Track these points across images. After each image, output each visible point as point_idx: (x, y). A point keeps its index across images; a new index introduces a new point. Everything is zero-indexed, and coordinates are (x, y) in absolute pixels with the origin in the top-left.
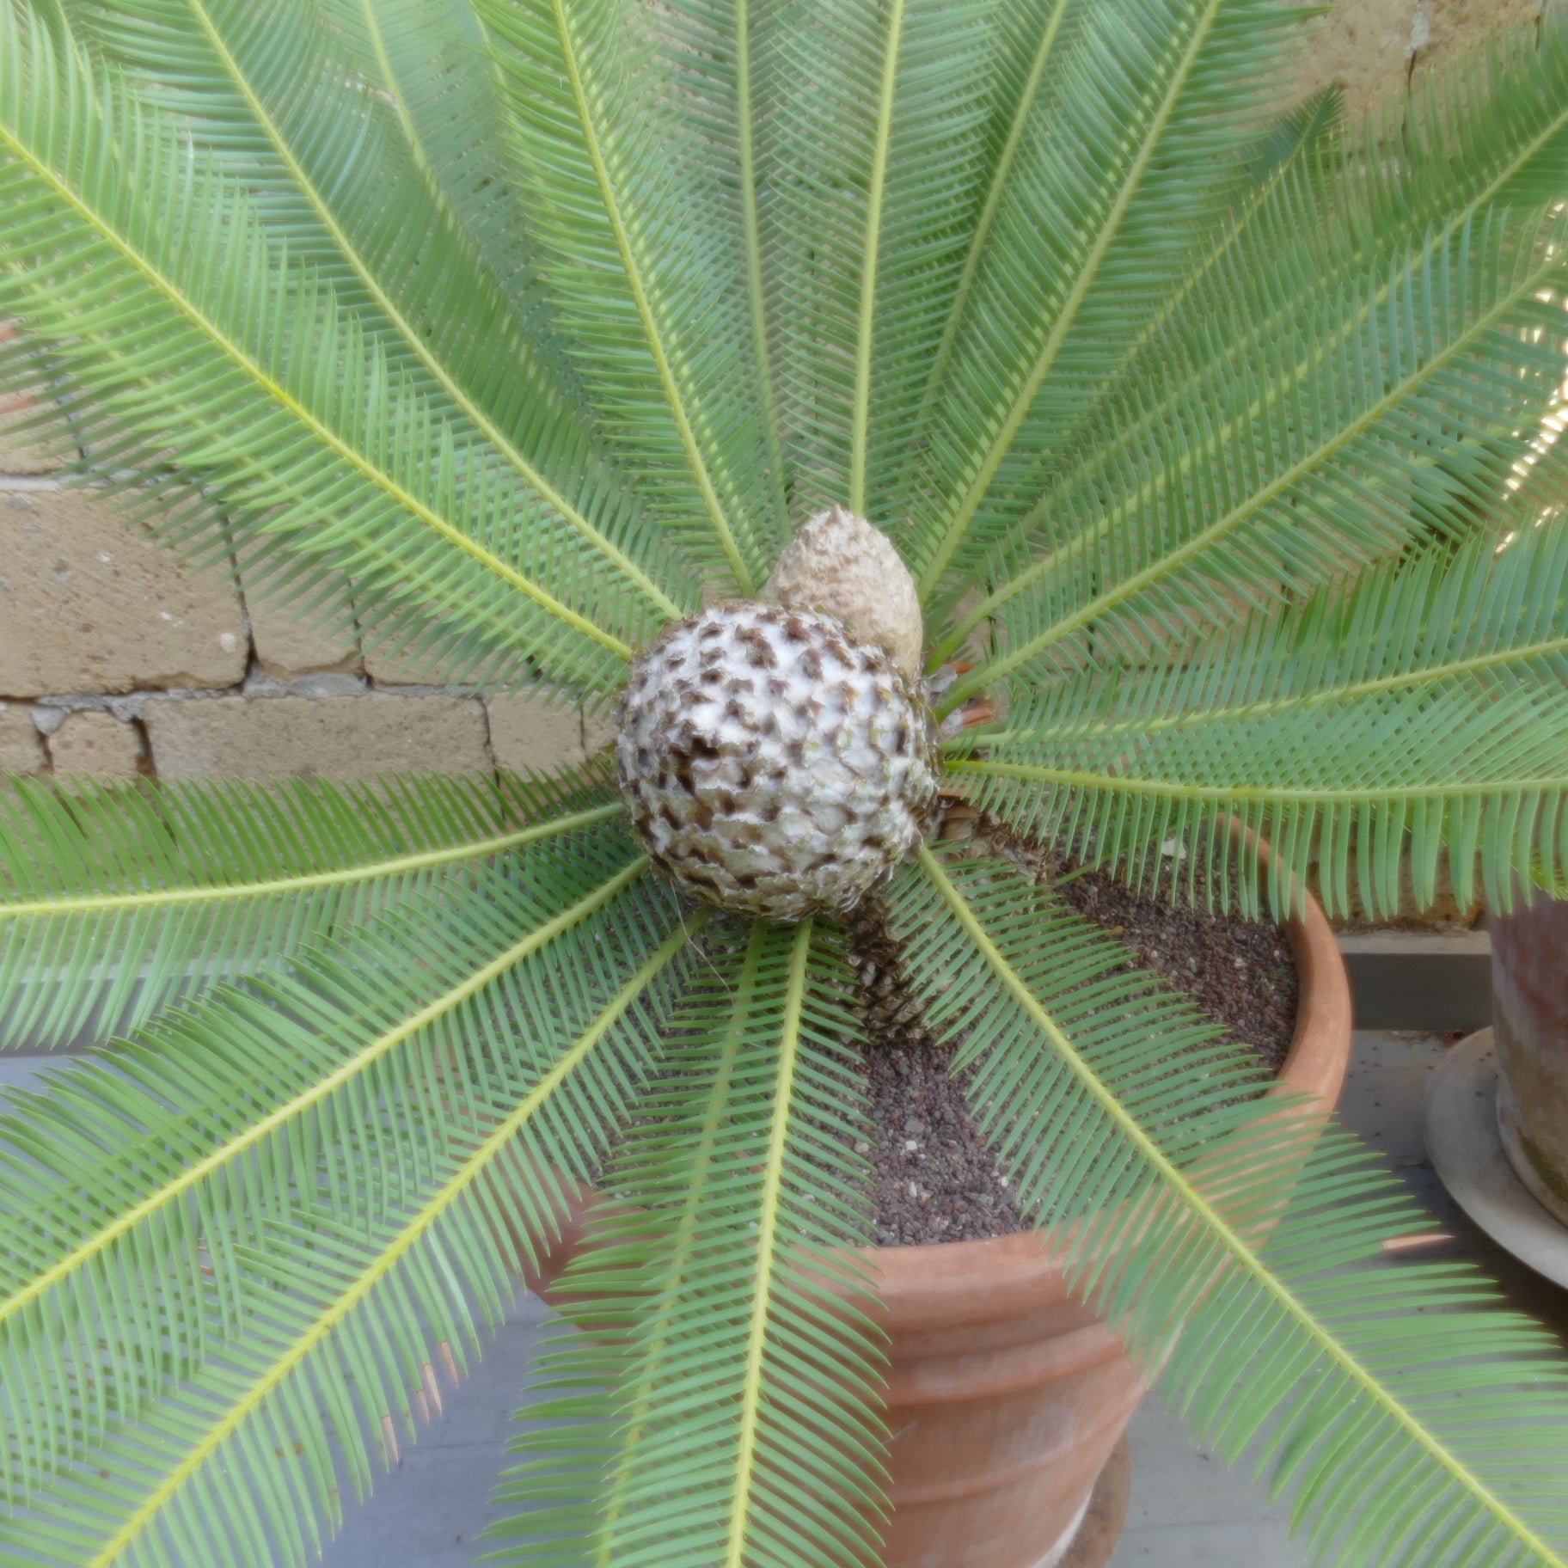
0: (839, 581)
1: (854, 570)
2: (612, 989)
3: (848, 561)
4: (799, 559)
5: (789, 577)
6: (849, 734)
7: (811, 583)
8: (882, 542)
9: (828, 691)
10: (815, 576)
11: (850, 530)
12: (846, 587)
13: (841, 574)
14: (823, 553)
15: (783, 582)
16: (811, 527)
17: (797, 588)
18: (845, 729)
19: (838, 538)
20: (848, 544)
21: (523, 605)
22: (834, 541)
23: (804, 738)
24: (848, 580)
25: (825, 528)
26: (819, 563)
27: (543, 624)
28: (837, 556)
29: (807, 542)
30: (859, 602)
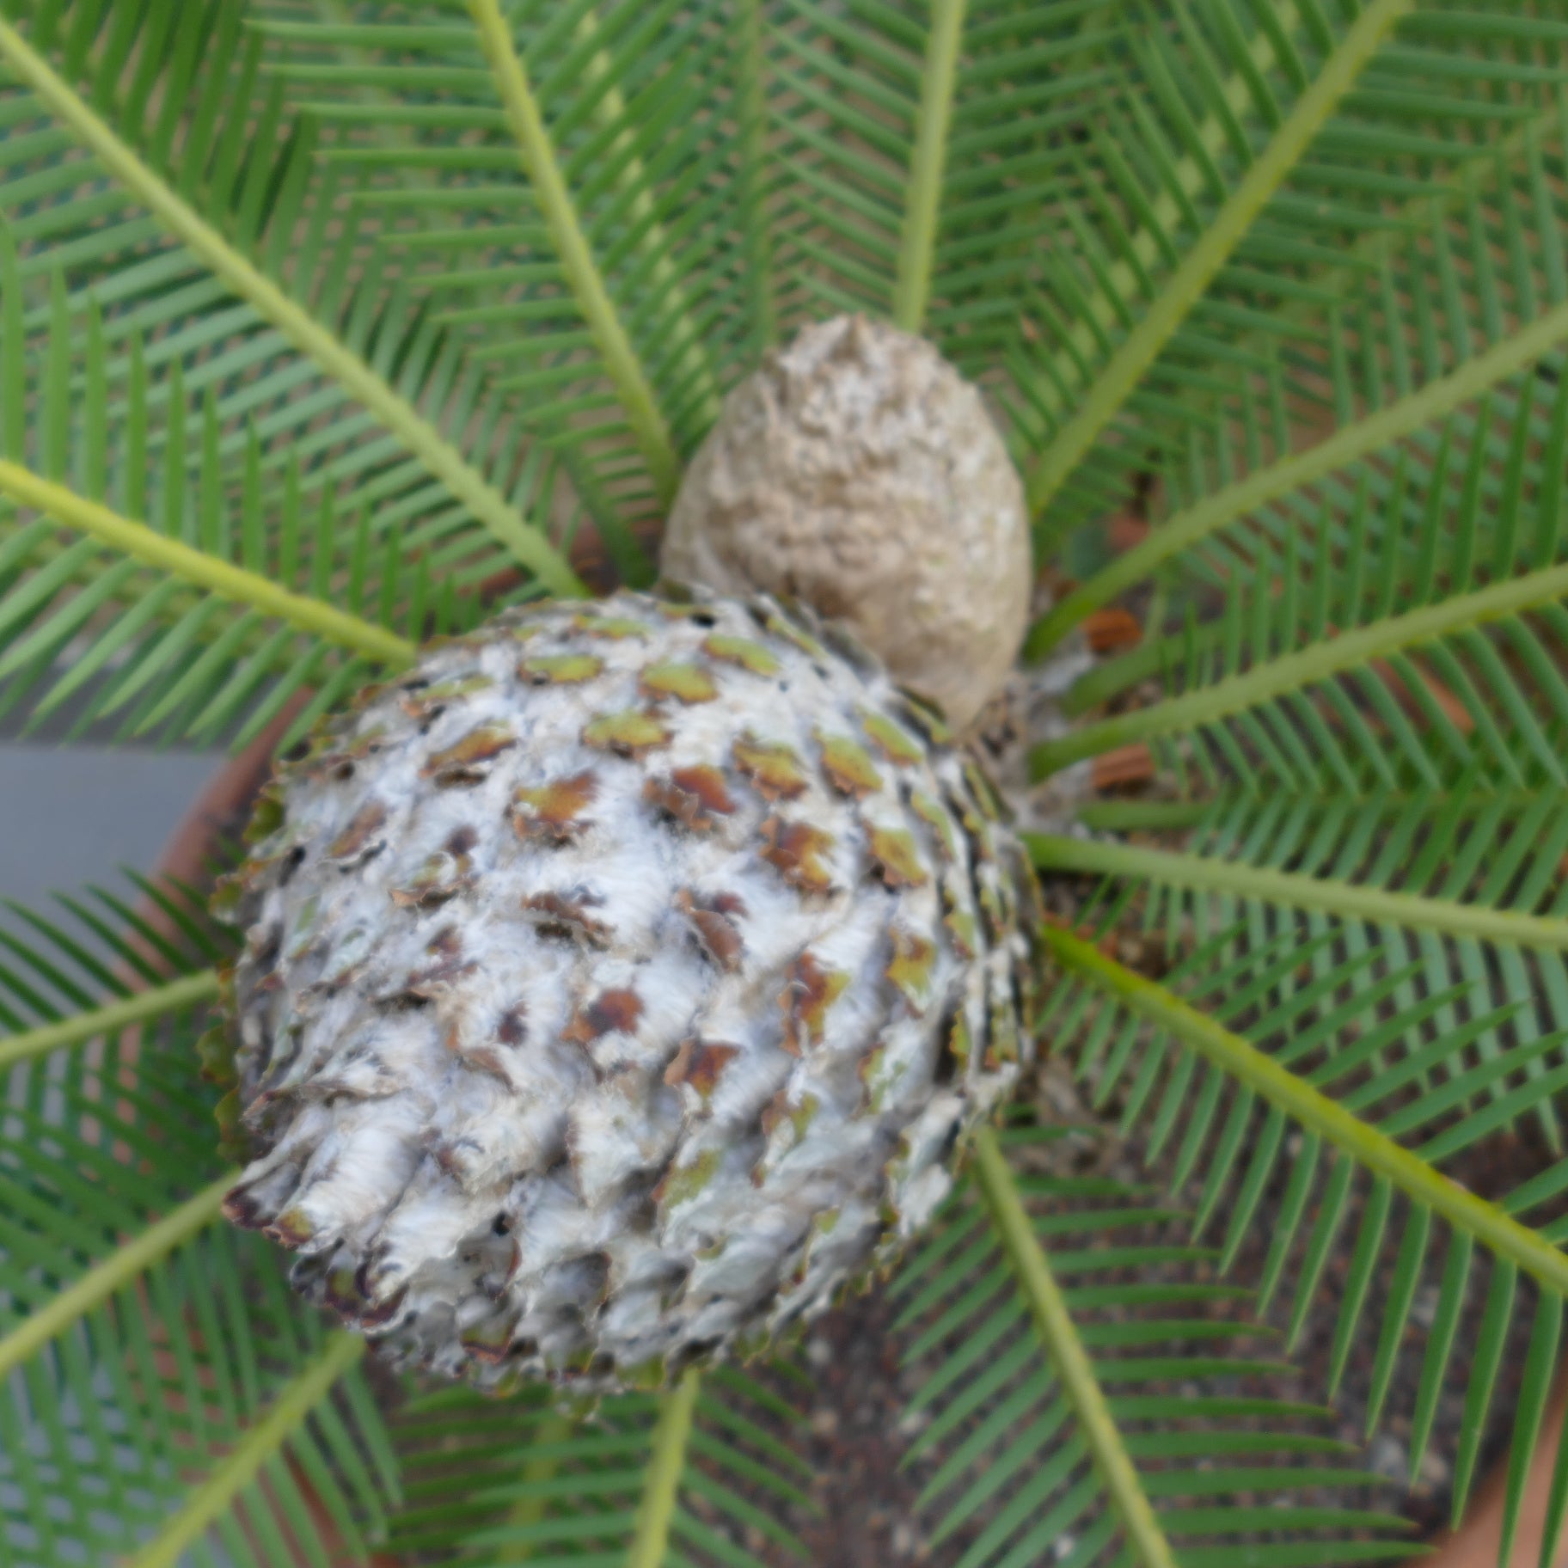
0: (847, 506)
1: (886, 482)
2: (304, 1345)
3: (873, 462)
4: (759, 436)
5: (738, 475)
6: (808, 1108)
7: (783, 501)
8: (962, 400)
9: (752, 998)
10: (793, 487)
11: (886, 381)
12: (863, 521)
13: (855, 490)
14: (817, 432)
15: (724, 487)
16: (796, 362)
17: (751, 509)
18: (794, 1095)
19: (853, 399)
20: (878, 418)
21: (60, 562)
22: (844, 406)
23: (671, 1155)
24: (869, 506)
25: (827, 368)
26: (805, 455)
27: (121, 600)
28: (848, 446)
29: (783, 398)
30: (890, 558)
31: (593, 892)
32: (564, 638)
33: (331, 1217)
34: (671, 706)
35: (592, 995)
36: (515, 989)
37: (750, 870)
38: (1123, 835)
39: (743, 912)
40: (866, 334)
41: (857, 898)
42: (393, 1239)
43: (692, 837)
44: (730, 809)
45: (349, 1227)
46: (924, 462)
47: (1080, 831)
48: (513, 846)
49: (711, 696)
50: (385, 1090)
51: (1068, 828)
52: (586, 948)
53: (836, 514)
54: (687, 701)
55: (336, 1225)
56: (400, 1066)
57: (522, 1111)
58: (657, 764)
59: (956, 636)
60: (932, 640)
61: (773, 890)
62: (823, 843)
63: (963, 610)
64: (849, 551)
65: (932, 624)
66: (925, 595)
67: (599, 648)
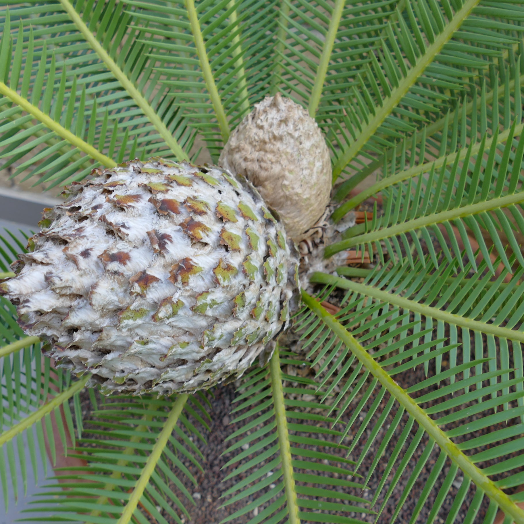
0: (266, 151)
1: (279, 145)
4: (245, 128)
5: (238, 139)
6: (178, 305)
7: (248, 147)
9: (167, 266)
10: (251, 143)
11: (284, 115)
12: (270, 156)
13: (268, 146)
14: (261, 127)
16: (260, 107)
17: (238, 149)
18: (174, 299)
19: (273, 118)
20: (279, 125)
21: (32, 129)
22: (270, 121)
23: (129, 305)
24: (272, 152)
25: (268, 108)
26: (256, 134)
27: (48, 144)
28: (269, 132)
29: (253, 118)
30: (276, 169)
31: (126, 225)
32: (157, 166)
33: (16, 290)
34: (174, 184)
35: (115, 251)
36: (93, 244)
37: (179, 231)
38: (349, 278)
39: (171, 241)
40: (280, 99)
41: (214, 249)
42: (30, 300)
43: (163, 218)
44: (178, 213)
45: (21, 294)
46: (292, 141)
47: (335, 274)
48: (110, 210)
49: (189, 186)
50: (44, 261)
51: (331, 273)
52: (118, 239)
53: (262, 153)
54: (179, 184)
55: (17, 292)
56: (52, 257)
57: (81, 276)
58: (160, 197)
59: (295, 198)
60: (287, 198)
61: (184, 238)
62: (205, 229)
63: (299, 190)
64: (263, 165)
65: (287, 193)
66: (286, 182)
67: (164, 169)
